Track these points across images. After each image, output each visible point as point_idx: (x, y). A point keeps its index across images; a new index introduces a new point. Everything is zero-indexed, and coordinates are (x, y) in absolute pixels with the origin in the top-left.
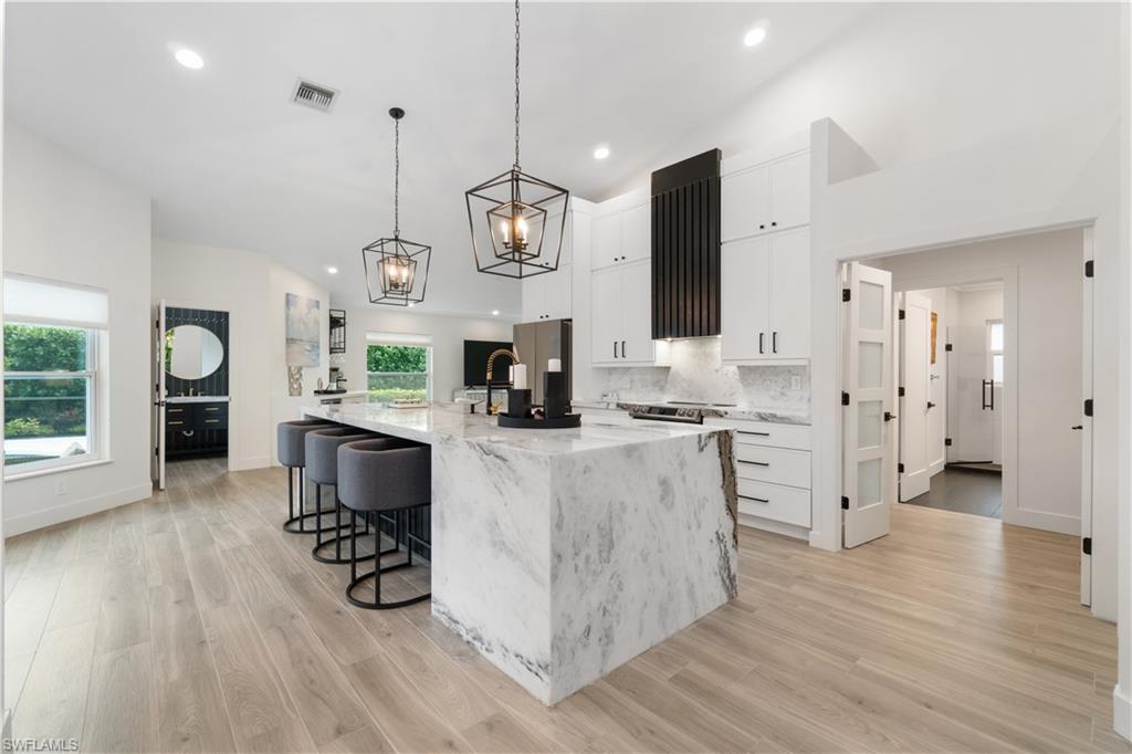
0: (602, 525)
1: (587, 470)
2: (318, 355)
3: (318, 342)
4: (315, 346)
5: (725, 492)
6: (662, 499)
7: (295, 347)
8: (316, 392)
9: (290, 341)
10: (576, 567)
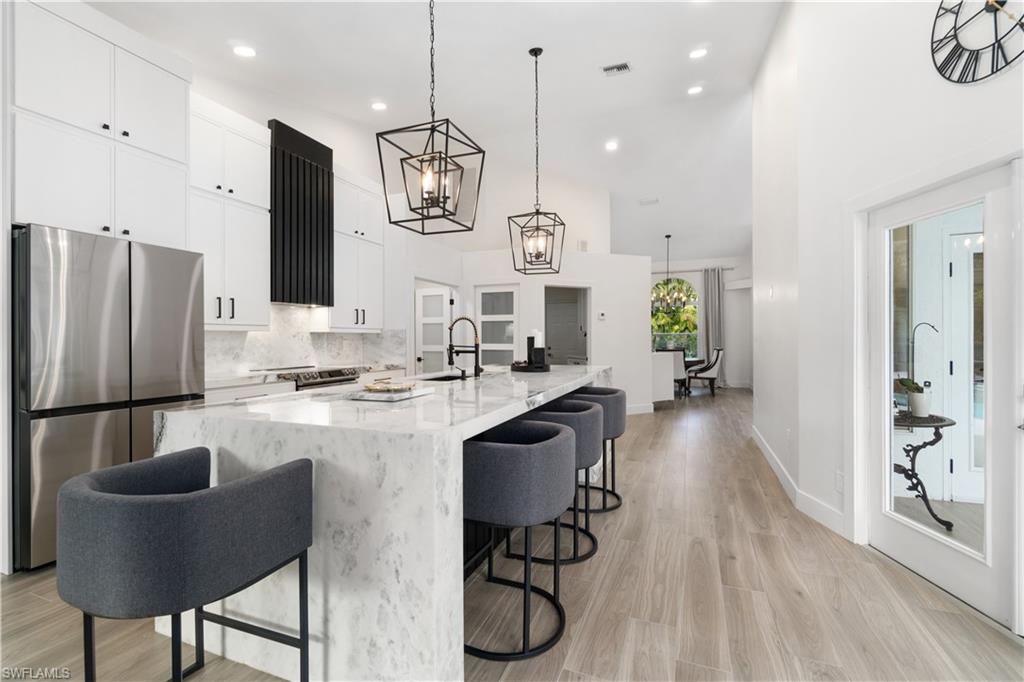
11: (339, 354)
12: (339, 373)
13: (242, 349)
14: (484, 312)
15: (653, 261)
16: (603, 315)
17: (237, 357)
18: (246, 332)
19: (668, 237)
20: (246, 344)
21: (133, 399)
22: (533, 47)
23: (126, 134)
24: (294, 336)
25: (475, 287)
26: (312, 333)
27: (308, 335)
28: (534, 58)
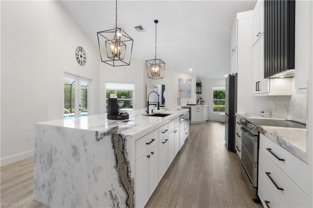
0: (48, 152)
1: (44, 131)
2: (191, 94)
3: (191, 91)
4: (190, 92)
5: (118, 171)
6: (73, 155)
7: (182, 93)
8: (187, 105)
9: (180, 91)
10: (41, 162)
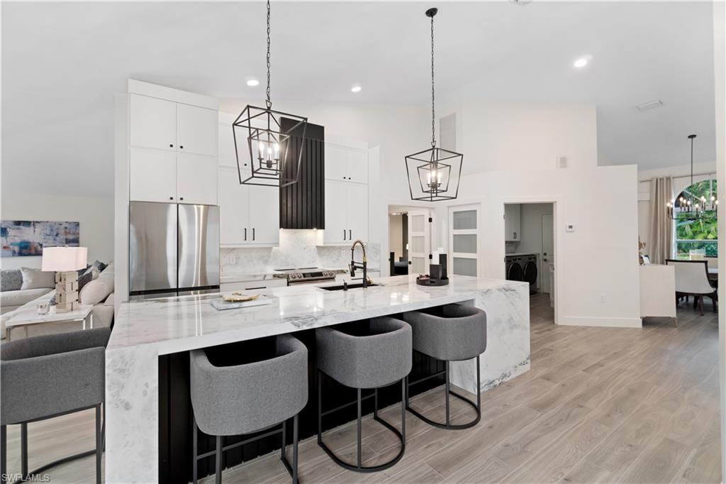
11: (338, 259)
12: (320, 274)
13: (269, 257)
14: (456, 227)
15: (639, 169)
16: (571, 227)
17: (266, 262)
18: (271, 248)
19: (692, 137)
20: (272, 254)
21: (179, 287)
22: (427, 9)
23: (182, 147)
24: (305, 249)
25: (449, 207)
26: (317, 247)
27: (315, 247)
28: (431, 18)
